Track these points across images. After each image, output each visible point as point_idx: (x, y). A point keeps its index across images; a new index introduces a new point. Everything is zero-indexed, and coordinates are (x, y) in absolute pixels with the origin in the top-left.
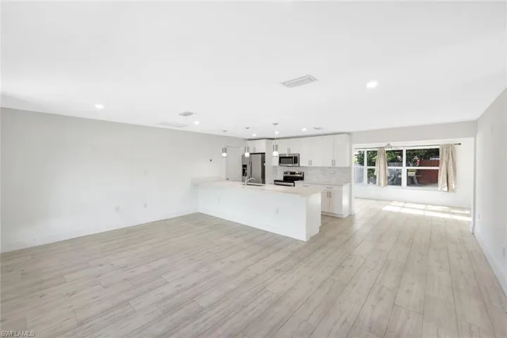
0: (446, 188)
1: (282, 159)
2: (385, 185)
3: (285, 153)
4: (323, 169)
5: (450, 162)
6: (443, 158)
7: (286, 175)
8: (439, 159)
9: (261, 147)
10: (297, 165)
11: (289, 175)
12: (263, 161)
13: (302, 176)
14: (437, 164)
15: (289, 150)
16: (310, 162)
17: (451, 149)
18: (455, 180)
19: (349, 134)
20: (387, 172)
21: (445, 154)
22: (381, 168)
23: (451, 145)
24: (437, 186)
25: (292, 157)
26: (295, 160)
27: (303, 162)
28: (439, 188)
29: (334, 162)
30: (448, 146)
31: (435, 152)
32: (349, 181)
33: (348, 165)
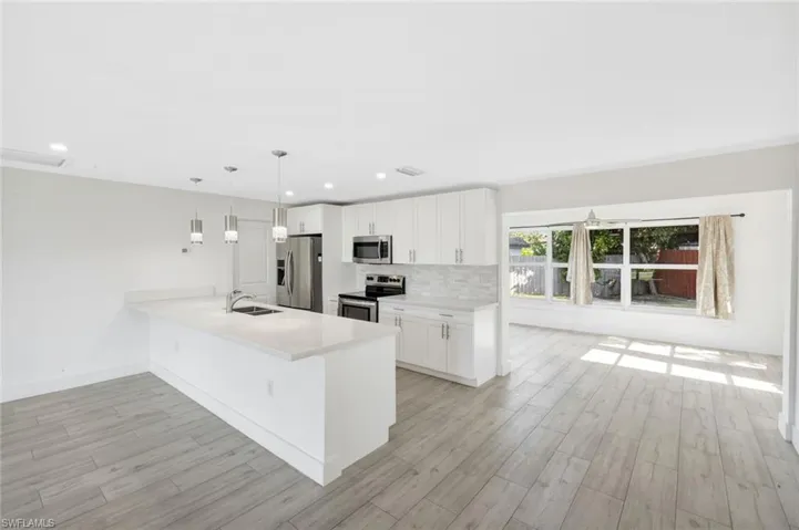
0: (713, 310)
1: (360, 249)
2: (588, 302)
3: (364, 233)
4: (443, 269)
5: (722, 252)
6: (705, 246)
7: (371, 283)
8: (699, 248)
9: (313, 221)
10: (388, 260)
11: (375, 282)
12: (317, 252)
13: (400, 284)
14: (693, 257)
15: (372, 226)
16: (413, 254)
17: (723, 224)
18: (732, 291)
19: (495, 189)
20: (592, 274)
21: (710, 236)
22: (580, 266)
23: (724, 217)
24: (694, 306)
25: (376, 244)
26: (384, 249)
27: (400, 254)
28: (699, 309)
29: (460, 253)
30: (717, 220)
31: (690, 234)
32: (495, 299)
33: (491, 261)
